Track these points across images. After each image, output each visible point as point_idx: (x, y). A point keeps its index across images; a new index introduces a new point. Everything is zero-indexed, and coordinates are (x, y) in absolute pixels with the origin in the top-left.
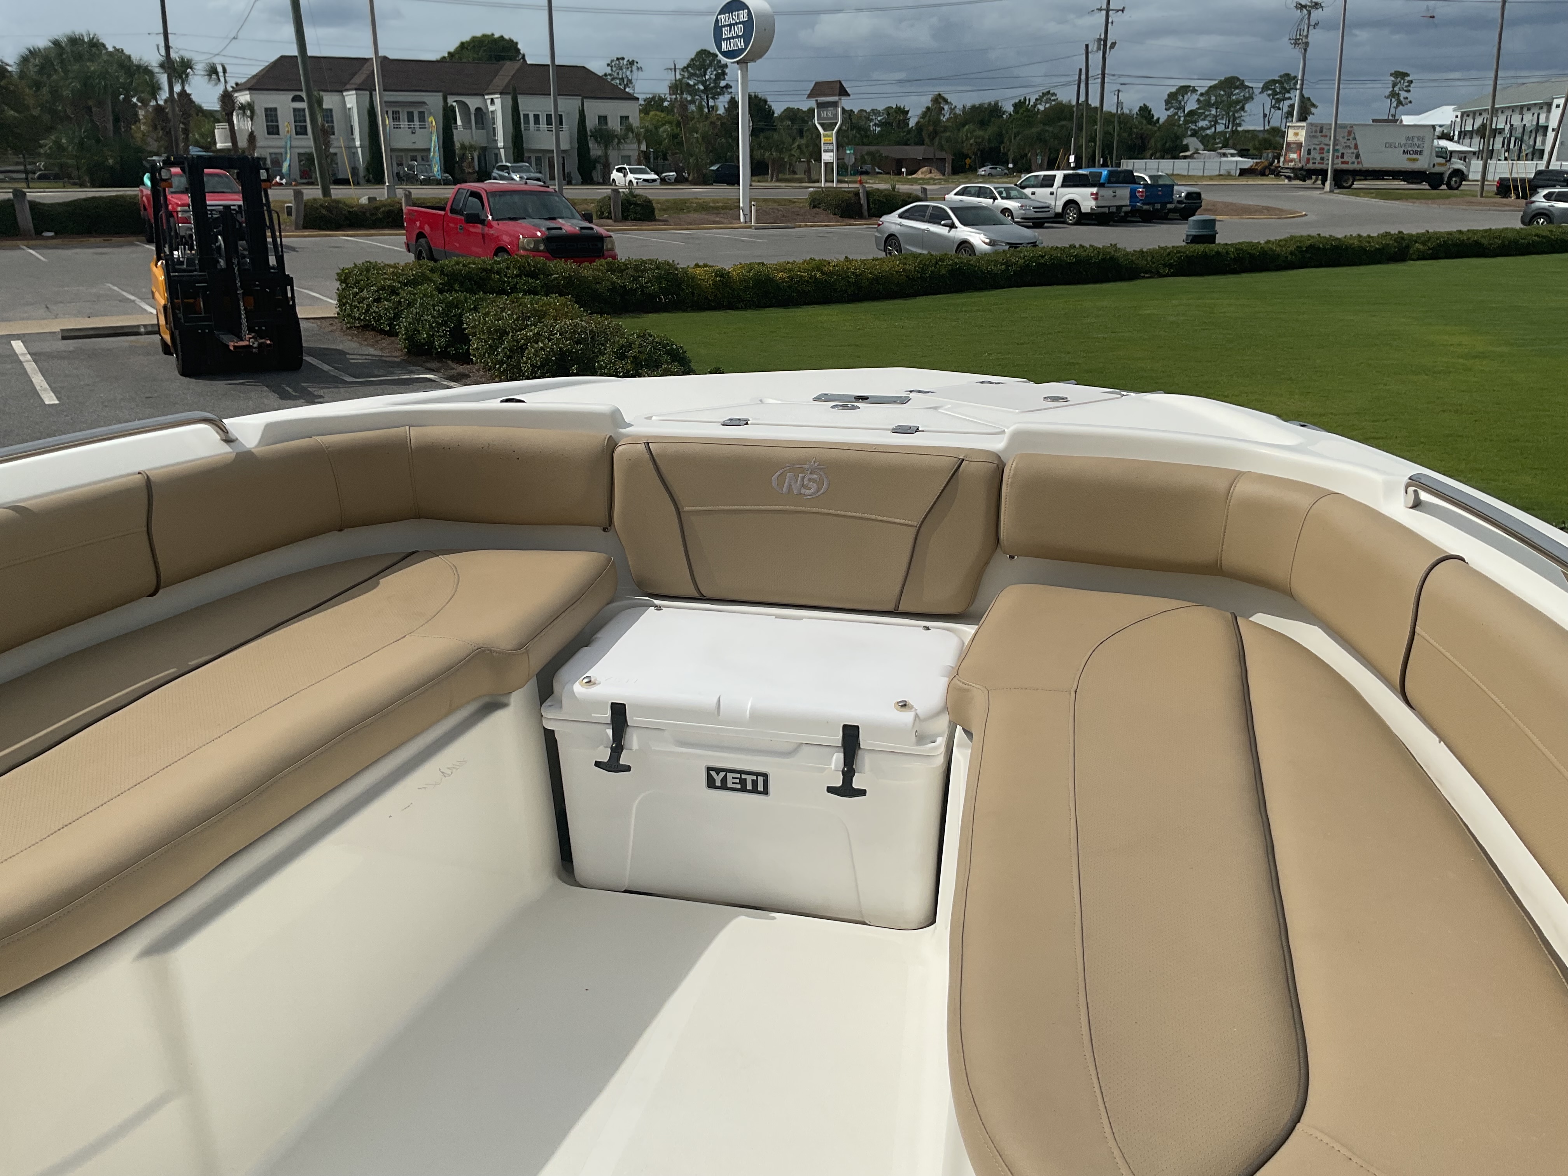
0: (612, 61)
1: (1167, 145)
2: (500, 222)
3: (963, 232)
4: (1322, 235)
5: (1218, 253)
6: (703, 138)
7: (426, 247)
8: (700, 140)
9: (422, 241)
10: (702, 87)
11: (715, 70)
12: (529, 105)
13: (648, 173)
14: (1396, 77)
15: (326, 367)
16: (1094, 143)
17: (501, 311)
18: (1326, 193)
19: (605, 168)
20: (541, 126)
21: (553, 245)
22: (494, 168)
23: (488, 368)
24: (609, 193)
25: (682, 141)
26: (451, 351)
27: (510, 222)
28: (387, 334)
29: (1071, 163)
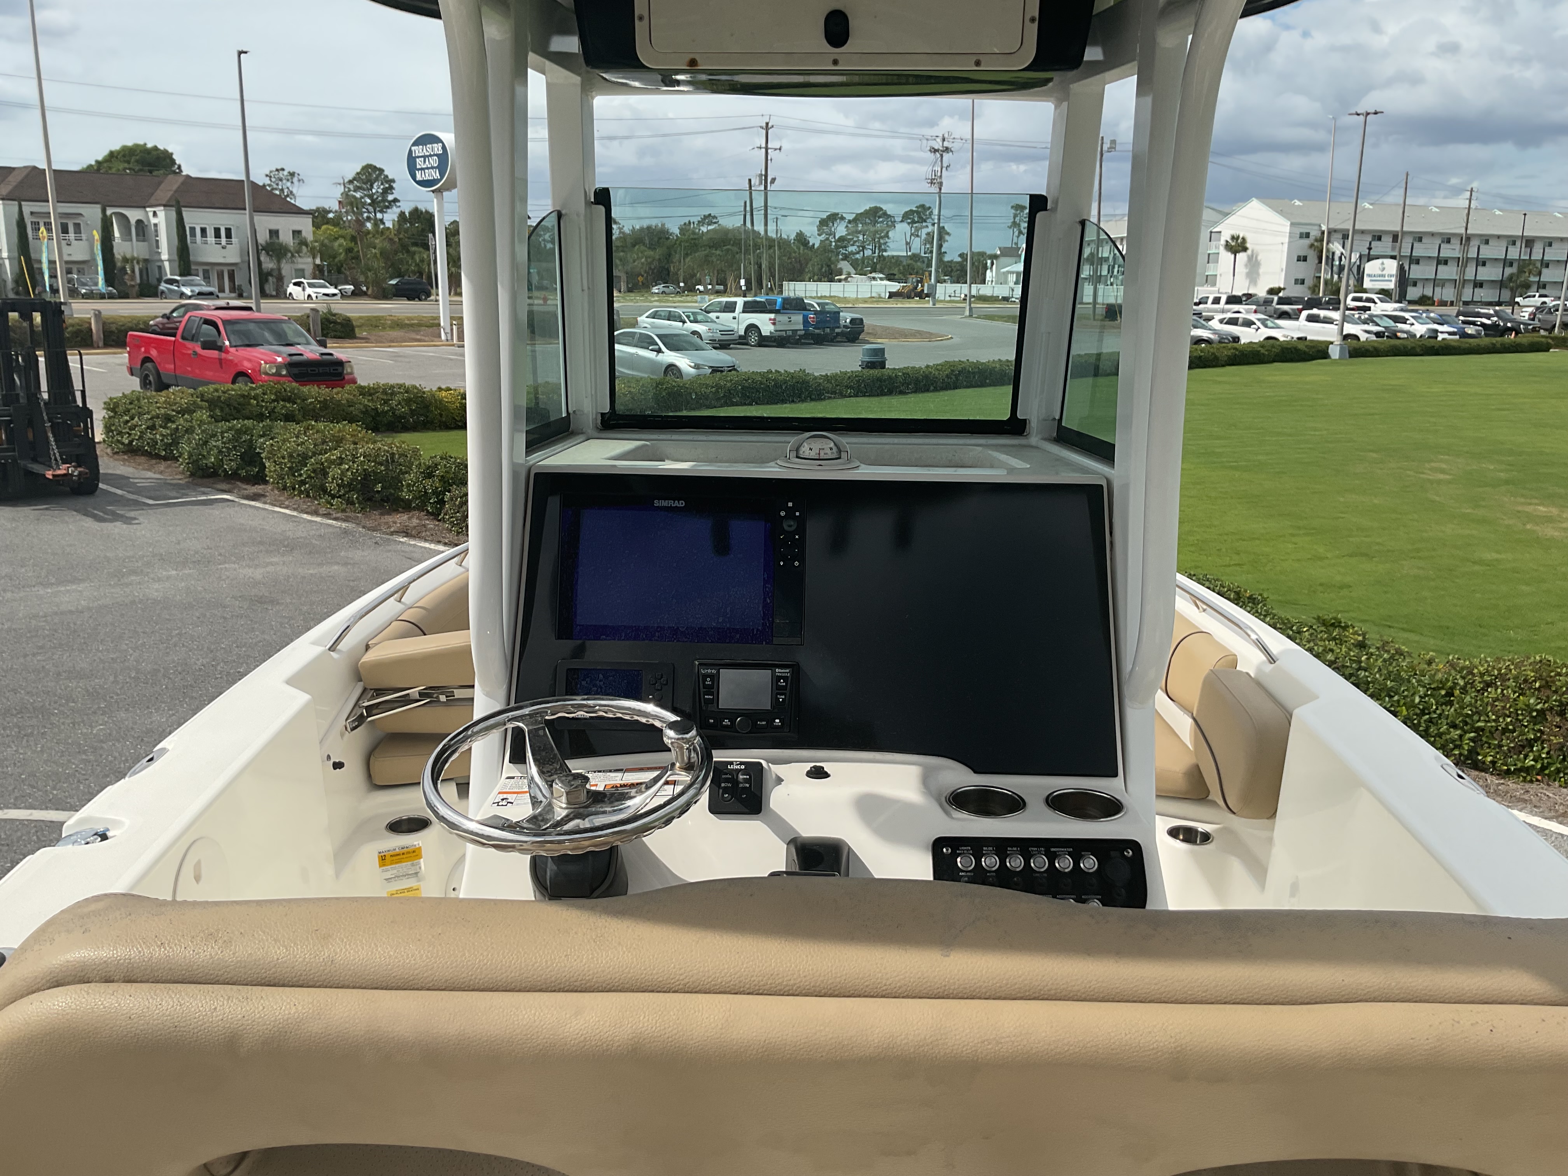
0: (271, 172)
1: (824, 270)
2: (239, 348)
3: (669, 357)
4: (971, 360)
5: (890, 377)
6: (382, 253)
7: (154, 372)
8: (378, 255)
9: (149, 365)
10: (369, 201)
11: (382, 184)
12: (194, 218)
13: (327, 287)
14: (1017, 210)
15: (119, 492)
16: (760, 267)
17: (297, 437)
18: (966, 317)
19: (280, 281)
20: (208, 239)
21: (296, 371)
22: (159, 281)
23: (285, 488)
24: (308, 311)
25: (359, 256)
26: (243, 473)
27: (249, 349)
28: (165, 458)
29: (744, 288)
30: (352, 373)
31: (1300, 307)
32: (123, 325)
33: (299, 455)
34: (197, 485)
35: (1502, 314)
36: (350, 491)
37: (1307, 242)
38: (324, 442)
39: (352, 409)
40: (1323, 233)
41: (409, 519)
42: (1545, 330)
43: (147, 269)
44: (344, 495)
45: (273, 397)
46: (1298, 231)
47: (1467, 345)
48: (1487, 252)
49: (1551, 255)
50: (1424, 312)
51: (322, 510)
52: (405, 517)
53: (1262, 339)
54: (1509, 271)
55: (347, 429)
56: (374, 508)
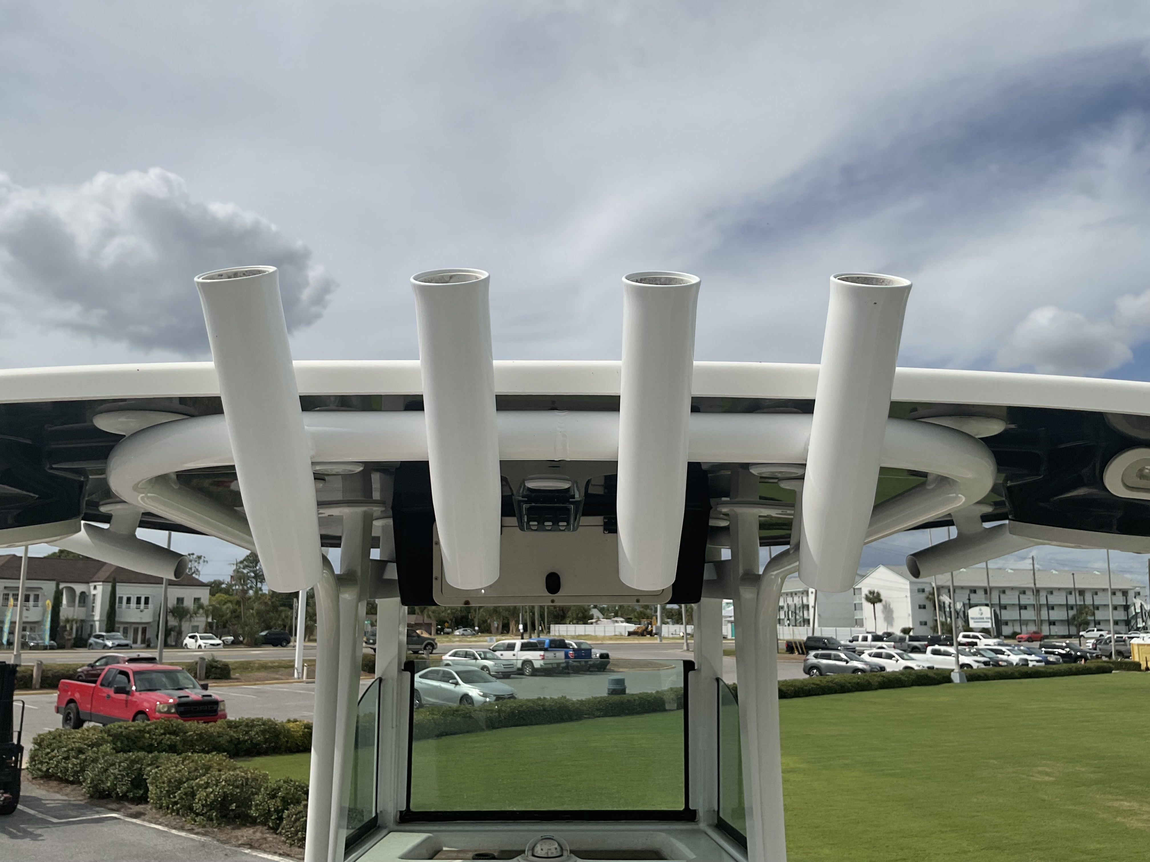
1: (579, 615)
2: (142, 692)
3: (464, 688)
5: (628, 701)
6: (257, 613)
7: (75, 710)
8: (255, 614)
9: (72, 705)
10: (253, 575)
12: (124, 590)
13: (214, 639)
15: (32, 812)
16: (534, 614)
17: (176, 766)
18: (684, 651)
19: (180, 635)
20: (131, 605)
21: (182, 709)
22: (90, 636)
23: (161, 808)
24: (197, 659)
25: (241, 615)
26: (131, 795)
27: (149, 693)
28: (72, 783)
29: (522, 631)
30: (224, 710)
31: (926, 643)
32: (56, 672)
33: (175, 781)
34: (93, 805)
35: (1072, 646)
36: (211, 810)
37: (923, 596)
38: (196, 770)
39: (220, 739)
40: (933, 588)
41: (254, 833)
42: (1106, 656)
43: (82, 627)
44: (206, 813)
45: (162, 731)
46: (916, 588)
47: (1051, 670)
48: (1053, 600)
49: (1099, 600)
50: (1016, 645)
51: (188, 826)
52: (251, 831)
53: (901, 669)
54: (1072, 613)
55: (215, 758)
56: (228, 823)
